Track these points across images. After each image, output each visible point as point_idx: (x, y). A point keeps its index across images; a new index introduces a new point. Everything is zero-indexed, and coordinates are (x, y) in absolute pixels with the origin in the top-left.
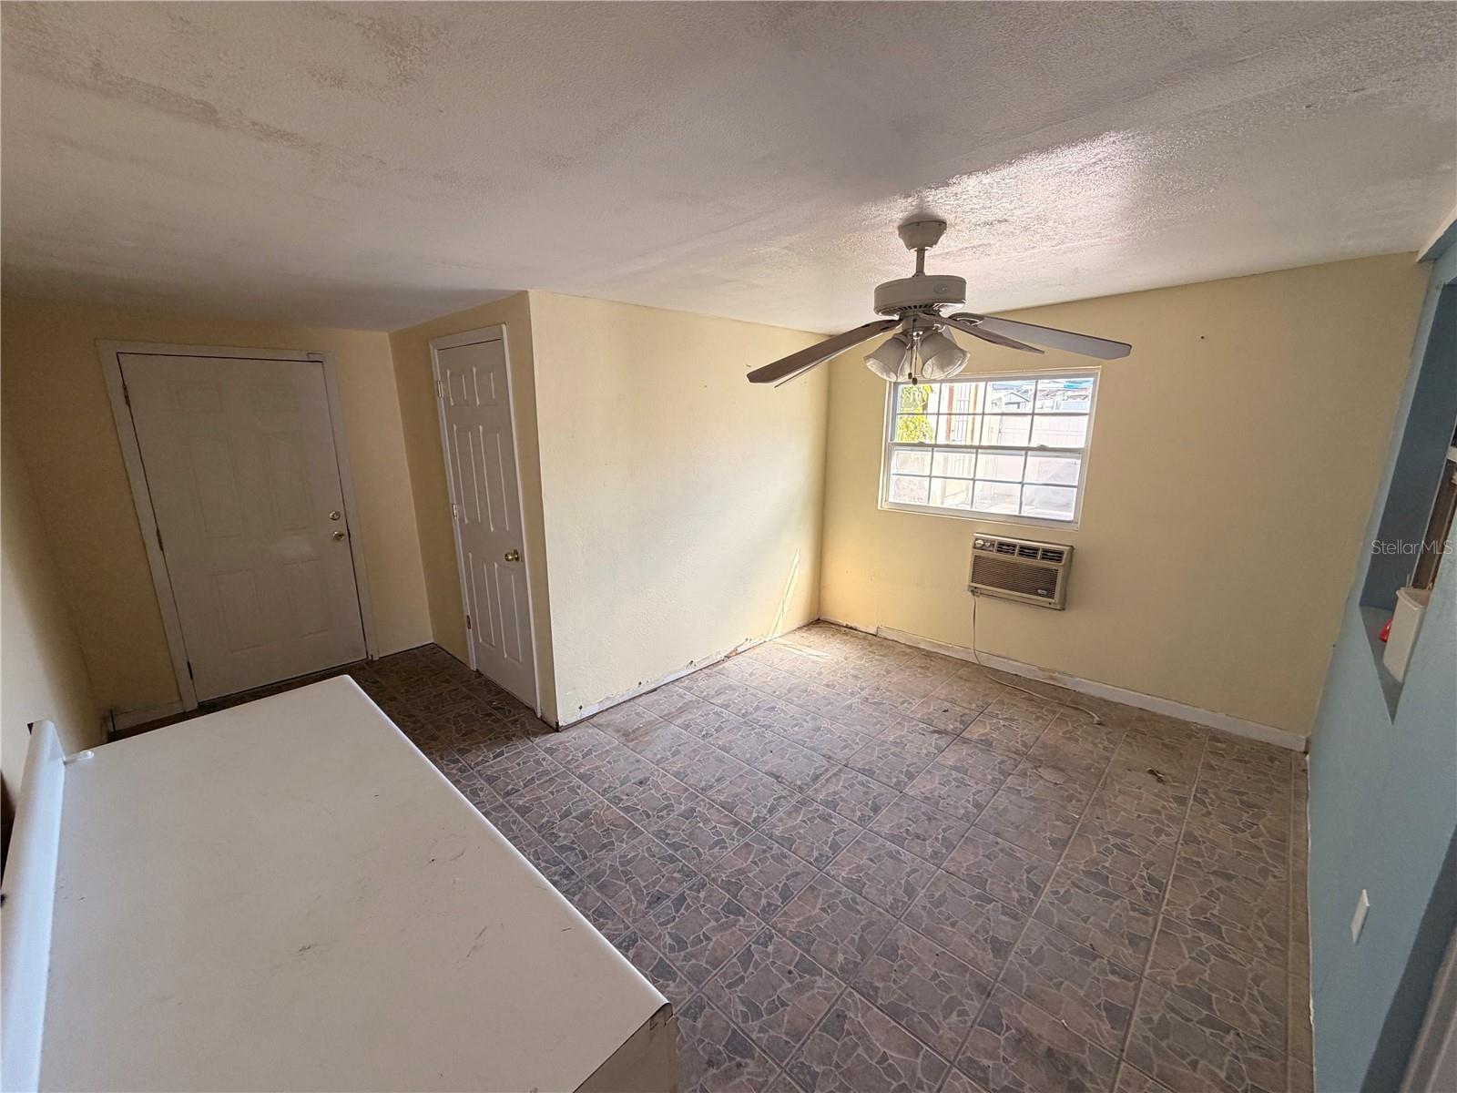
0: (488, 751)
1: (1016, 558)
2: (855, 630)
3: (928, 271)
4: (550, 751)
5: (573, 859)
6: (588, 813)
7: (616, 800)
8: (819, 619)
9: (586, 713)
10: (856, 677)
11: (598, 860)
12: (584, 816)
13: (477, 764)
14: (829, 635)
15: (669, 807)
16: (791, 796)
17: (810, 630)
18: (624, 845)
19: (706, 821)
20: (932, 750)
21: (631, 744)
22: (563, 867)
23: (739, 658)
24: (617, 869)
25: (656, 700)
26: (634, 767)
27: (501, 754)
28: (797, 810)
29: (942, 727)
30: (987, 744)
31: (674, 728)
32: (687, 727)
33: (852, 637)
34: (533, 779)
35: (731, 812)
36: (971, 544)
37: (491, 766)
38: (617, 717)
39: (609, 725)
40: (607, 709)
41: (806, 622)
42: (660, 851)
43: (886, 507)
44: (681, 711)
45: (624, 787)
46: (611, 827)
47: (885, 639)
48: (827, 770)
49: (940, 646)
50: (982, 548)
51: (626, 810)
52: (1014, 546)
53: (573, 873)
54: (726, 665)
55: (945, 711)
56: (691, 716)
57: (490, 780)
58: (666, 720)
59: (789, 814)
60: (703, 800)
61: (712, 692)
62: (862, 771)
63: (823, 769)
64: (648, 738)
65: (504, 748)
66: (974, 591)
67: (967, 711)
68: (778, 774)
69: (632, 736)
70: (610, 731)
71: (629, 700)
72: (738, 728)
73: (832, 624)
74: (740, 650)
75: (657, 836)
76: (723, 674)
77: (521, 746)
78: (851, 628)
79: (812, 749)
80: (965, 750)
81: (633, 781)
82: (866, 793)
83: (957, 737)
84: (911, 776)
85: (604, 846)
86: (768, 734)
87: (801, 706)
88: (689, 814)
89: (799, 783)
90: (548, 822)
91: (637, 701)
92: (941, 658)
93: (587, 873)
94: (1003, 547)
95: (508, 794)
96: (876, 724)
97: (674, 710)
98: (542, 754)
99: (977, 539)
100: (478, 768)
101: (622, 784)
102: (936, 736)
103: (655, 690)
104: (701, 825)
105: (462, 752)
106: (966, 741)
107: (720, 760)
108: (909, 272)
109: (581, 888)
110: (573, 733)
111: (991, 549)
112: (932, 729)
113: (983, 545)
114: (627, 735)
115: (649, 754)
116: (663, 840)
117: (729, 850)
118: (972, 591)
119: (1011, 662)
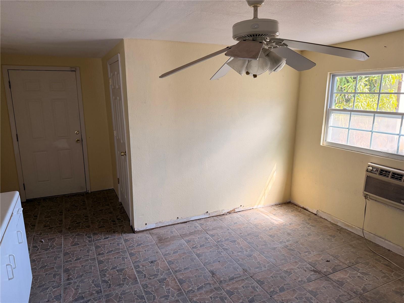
0: (104, 236)
1: (389, 179)
2: (307, 210)
3: (260, 16)
4: (126, 241)
5: (105, 286)
6: (123, 269)
7: (137, 267)
8: (290, 202)
9: (149, 227)
10: (289, 234)
11: (114, 290)
12: (121, 270)
13: (96, 240)
14: (290, 211)
15: (156, 275)
16: (213, 284)
17: (281, 206)
18: (127, 286)
19: (167, 285)
20: (305, 279)
21: (159, 245)
22: (99, 288)
23: (235, 215)
24: (118, 295)
25: (184, 227)
26: (154, 254)
27: (108, 238)
28: (212, 291)
29: (319, 269)
30: (341, 283)
31: (183, 241)
32: (188, 242)
33: (302, 213)
34: (112, 251)
35: (181, 284)
36: (365, 169)
37: (101, 242)
38: (162, 231)
39: (156, 234)
40: (160, 227)
41: (281, 202)
42: (140, 293)
43: (325, 144)
44: (191, 234)
45: (144, 262)
46: (127, 278)
47: (321, 217)
48: (240, 277)
49: (348, 226)
50: (371, 171)
51: (138, 272)
52: (389, 172)
53: (101, 292)
54: (226, 216)
55: (328, 261)
56: (194, 237)
57: (97, 247)
58: (182, 237)
59: (207, 292)
60: (172, 276)
61: (211, 228)
62: (258, 282)
63: (238, 276)
64: (168, 243)
65: (110, 236)
66: (366, 197)
67: (341, 264)
68: (215, 273)
69: (162, 241)
70: (155, 237)
71: (172, 225)
72: (211, 247)
73: (296, 205)
74: (236, 210)
75: (143, 287)
76: (222, 221)
77: (116, 236)
78: (305, 209)
79: (241, 265)
80: (325, 283)
81: (149, 260)
82: (252, 292)
83: (325, 276)
84: (282, 290)
85: (120, 285)
86: (224, 253)
87: (249, 243)
88: (162, 281)
89: (222, 279)
90: (106, 269)
91: (175, 226)
92: (348, 233)
93: (106, 293)
94: (382, 172)
95: (99, 254)
96: (283, 260)
97: (188, 233)
98: (122, 241)
99: (369, 166)
100: (97, 242)
101: (144, 261)
102: (313, 273)
103: (186, 222)
104: (164, 287)
105: (95, 234)
106: (328, 279)
107: (192, 260)
108: (250, 17)
109: (100, 299)
110: (140, 235)
111: (376, 172)
112: (313, 268)
113: (372, 170)
114: (161, 240)
115: (163, 250)
116: (144, 288)
117: (168, 301)
118: (365, 196)
119: (387, 242)
